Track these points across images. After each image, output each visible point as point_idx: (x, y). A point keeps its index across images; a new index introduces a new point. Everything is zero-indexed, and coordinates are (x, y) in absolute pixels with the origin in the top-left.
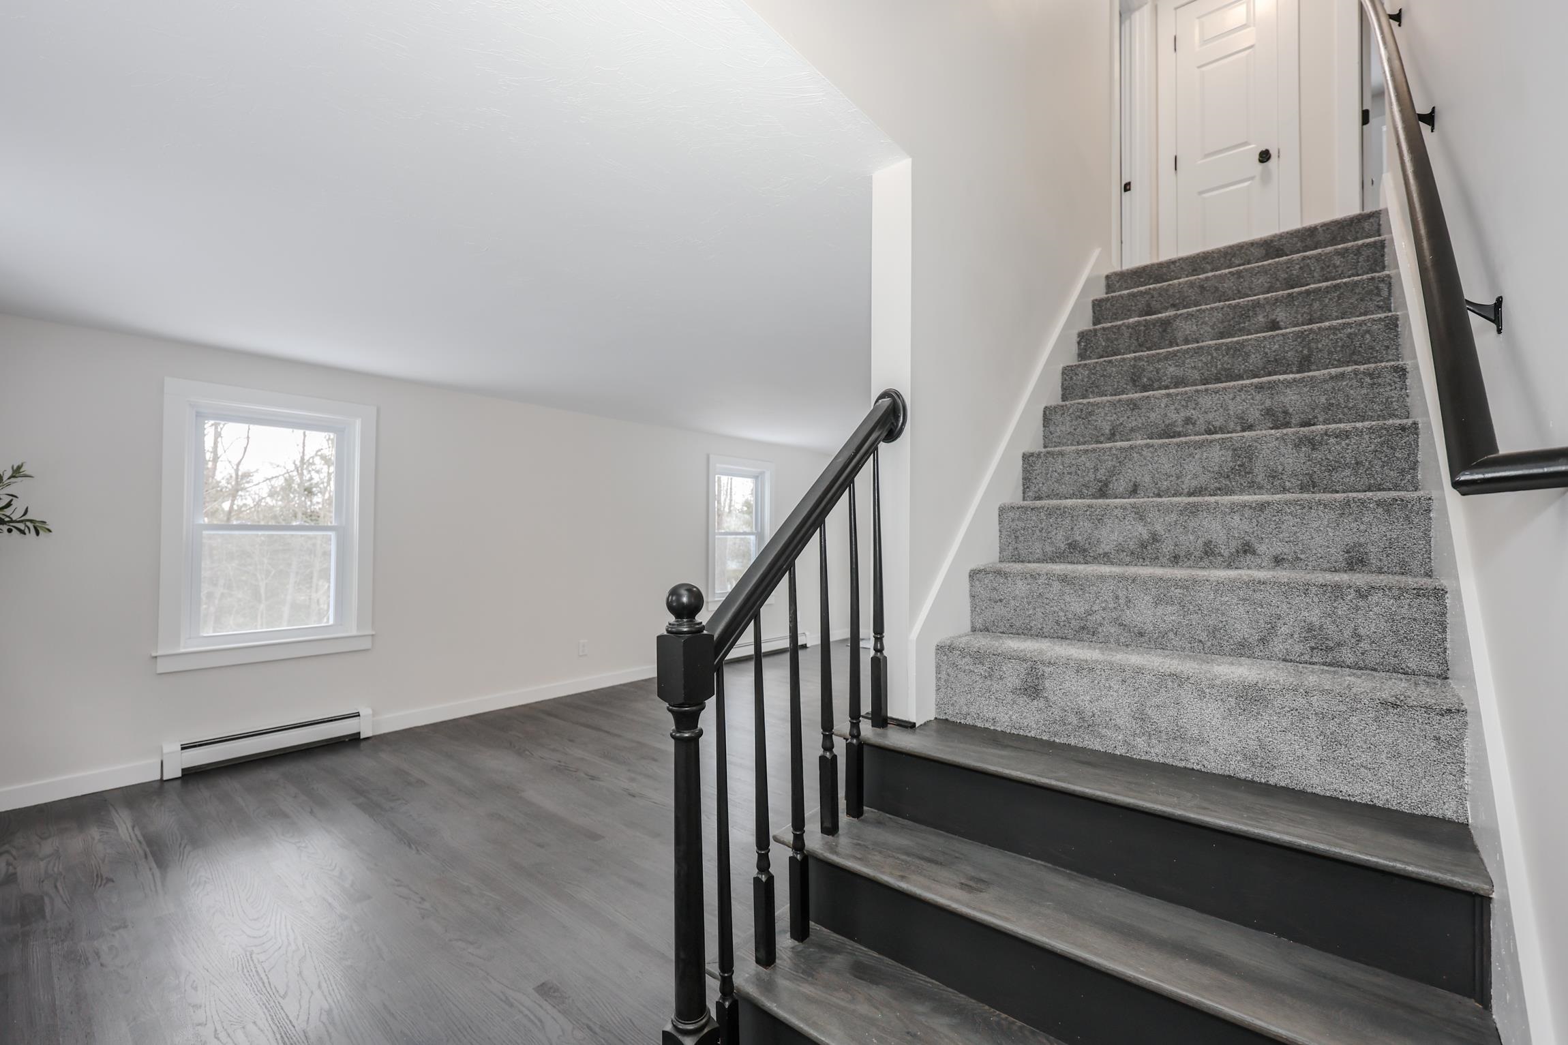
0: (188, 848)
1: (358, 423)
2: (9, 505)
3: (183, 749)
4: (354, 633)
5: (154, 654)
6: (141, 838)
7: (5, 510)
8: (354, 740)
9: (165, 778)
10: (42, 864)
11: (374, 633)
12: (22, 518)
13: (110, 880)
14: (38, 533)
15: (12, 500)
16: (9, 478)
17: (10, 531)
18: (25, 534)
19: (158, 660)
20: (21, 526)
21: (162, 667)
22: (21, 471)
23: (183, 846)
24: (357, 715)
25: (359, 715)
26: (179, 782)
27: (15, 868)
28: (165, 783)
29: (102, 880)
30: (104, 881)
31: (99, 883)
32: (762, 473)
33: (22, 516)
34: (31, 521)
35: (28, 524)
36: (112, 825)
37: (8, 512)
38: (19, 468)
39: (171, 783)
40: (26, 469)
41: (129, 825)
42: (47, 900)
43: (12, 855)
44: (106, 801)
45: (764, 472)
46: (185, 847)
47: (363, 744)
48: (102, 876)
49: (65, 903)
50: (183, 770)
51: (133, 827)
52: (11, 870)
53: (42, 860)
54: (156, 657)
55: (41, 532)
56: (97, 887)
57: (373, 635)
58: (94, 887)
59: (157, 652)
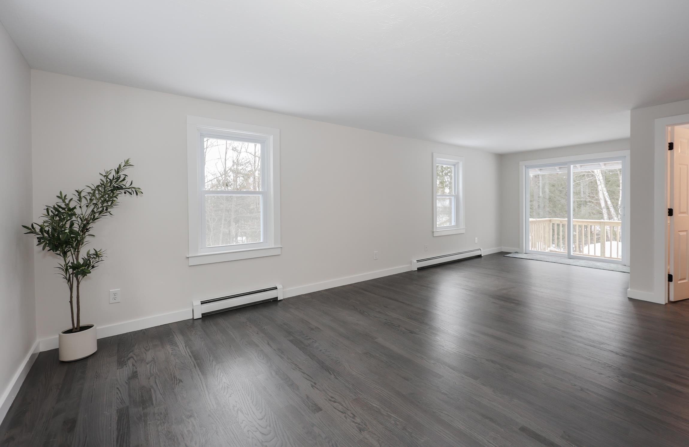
0: (214, 363)
1: (271, 137)
2: (124, 180)
3: (202, 304)
4: (273, 246)
5: (188, 256)
6: (190, 354)
7: (123, 182)
8: (275, 301)
9: (195, 318)
10: (148, 366)
11: (282, 246)
12: (130, 187)
13: (180, 381)
14: (137, 194)
15: (125, 177)
16: (124, 167)
17: (125, 193)
18: (132, 195)
19: (189, 258)
20: (130, 190)
21: (192, 262)
22: (128, 163)
23: (211, 361)
24: (276, 288)
25: (277, 289)
26: (200, 320)
27: (136, 368)
28: (195, 321)
29: (177, 380)
30: (178, 381)
31: (176, 383)
32: (458, 163)
33: (130, 185)
34: (134, 188)
35: (133, 189)
36: (175, 344)
37: (124, 183)
38: (128, 161)
39: (197, 320)
40: (131, 162)
41: (184, 345)
42: (152, 390)
43: (134, 359)
44: (171, 329)
45: (459, 162)
46: (212, 362)
47: (279, 304)
48: (176, 378)
49: (161, 394)
50: (202, 314)
51: (186, 346)
52: (135, 370)
53: (148, 364)
54: (188, 257)
55: (138, 193)
56: (175, 385)
57: (281, 248)
58: (173, 385)
59: (189, 255)
